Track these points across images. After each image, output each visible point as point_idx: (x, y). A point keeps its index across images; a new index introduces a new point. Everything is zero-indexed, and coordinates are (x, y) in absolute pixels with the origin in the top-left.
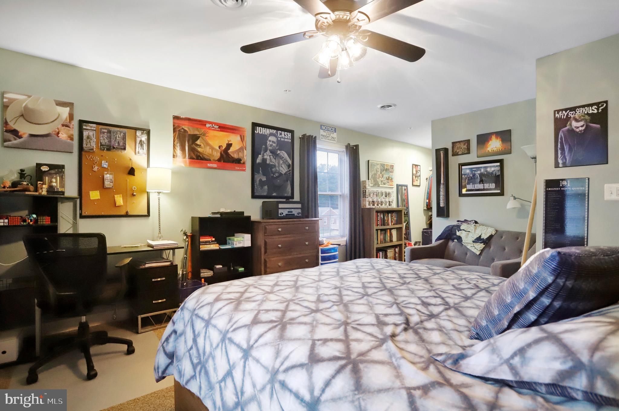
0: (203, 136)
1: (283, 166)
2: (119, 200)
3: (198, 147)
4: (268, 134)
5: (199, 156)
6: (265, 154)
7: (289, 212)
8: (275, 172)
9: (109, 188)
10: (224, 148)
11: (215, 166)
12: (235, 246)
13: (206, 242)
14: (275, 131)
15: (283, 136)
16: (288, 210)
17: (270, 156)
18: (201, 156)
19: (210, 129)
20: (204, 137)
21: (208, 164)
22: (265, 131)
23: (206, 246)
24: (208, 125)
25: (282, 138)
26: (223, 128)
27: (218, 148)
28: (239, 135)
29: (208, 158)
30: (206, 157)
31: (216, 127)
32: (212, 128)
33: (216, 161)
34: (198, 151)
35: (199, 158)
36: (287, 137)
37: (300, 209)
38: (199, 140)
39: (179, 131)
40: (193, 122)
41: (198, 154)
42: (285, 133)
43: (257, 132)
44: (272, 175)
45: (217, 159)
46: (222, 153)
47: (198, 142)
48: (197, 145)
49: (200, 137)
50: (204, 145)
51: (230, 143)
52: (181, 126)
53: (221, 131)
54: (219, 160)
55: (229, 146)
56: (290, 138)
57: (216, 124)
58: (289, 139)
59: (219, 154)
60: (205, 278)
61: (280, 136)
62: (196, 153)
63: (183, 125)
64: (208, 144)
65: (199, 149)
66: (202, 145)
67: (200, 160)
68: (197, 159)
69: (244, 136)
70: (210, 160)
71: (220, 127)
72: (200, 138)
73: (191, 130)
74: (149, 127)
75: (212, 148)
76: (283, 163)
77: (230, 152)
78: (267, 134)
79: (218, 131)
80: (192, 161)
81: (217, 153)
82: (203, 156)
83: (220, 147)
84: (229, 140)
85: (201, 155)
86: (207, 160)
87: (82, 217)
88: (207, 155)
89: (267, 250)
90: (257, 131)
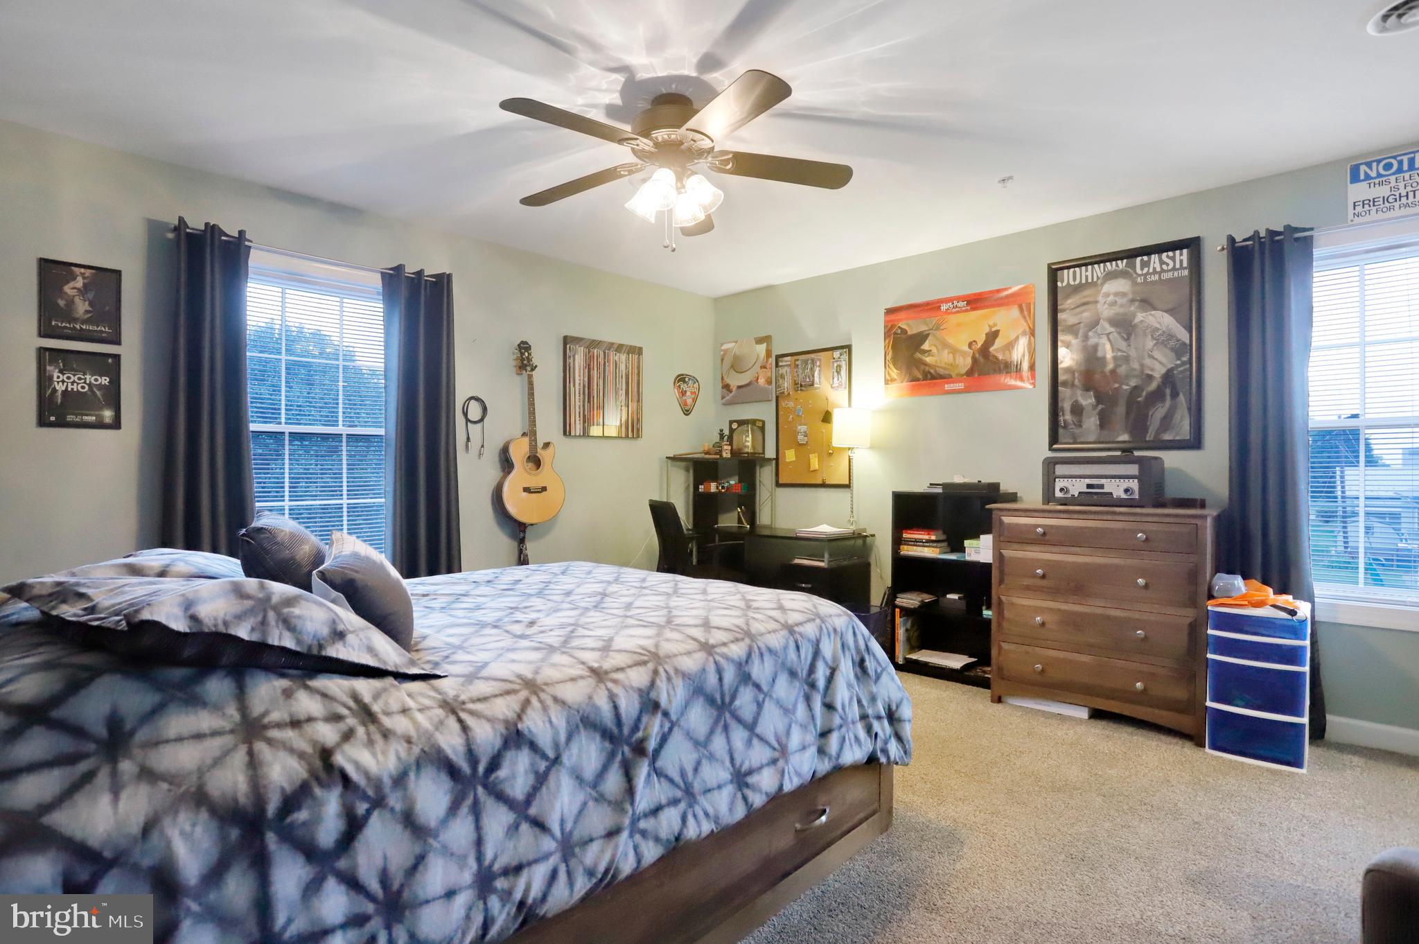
0: (935, 332)
1: (1156, 354)
2: (815, 463)
3: (926, 355)
4: (1098, 278)
5: (929, 372)
6: (1090, 334)
7: (1089, 486)
8: (1127, 377)
9: (803, 444)
10: (979, 345)
11: (961, 386)
12: (968, 558)
13: (916, 541)
14: (1122, 264)
15: (1154, 268)
16: (1088, 481)
17: (1108, 335)
18: (932, 371)
19: (949, 314)
20: (937, 333)
21: (946, 386)
22: (1089, 273)
23: (915, 548)
24: (944, 307)
25: (1151, 274)
26: (975, 302)
27: (966, 348)
28: (1016, 306)
29: (946, 372)
30: (942, 372)
31: (961, 304)
32: (954, 310)
33: (963, 375)
34: (926, 364)
35: (929, 376)
36: (1171, 266)
37: (1136, 481)
38: (927, 341)
39: (895, 333)
40: (916, 309)
41: (927, 369)
42: (1165, 254)
43: (1065, 284)
44: (1116, 385)
45: (964, 371)
46: (977, 355)
47: (926, 346)
48: (925, 352)
49: (928, 335)
50: (937, 348)
51: (994, 329)
52: (896, 323)
53: (974, 309)
54: (970, 373)
55: (993, 336)
56: (1185, 264)
57: (959, 299)
58: (1182, 268)
59: (969, 361)
60: (902, 609)
61: (1142, 269)
62: (922, 367)
63: (900, 320)
64: (946, 345)
65: (928, 359)
66: (934, 350)
67: (930, 379)
68: (925, 379)
69: (1029, 306)
70: (950, 376)
71: (969, 303)
72: (930, 337)
73: (913, 326)
74: (851, 340)
75: (954, 351)
76: (1155, 345)
77: (995, 350)
78: (1095, 279)
79: (966, 311)
80: (917, 385)
81: (964, 359)
82: (936, 371)
83: (970, 345)
84: (991, 323)
85: (932, 368)
86: (944, 378)
87: (778, 485)
88: (944, 369)
89: (1006, 577)
90: (1062, 282)
